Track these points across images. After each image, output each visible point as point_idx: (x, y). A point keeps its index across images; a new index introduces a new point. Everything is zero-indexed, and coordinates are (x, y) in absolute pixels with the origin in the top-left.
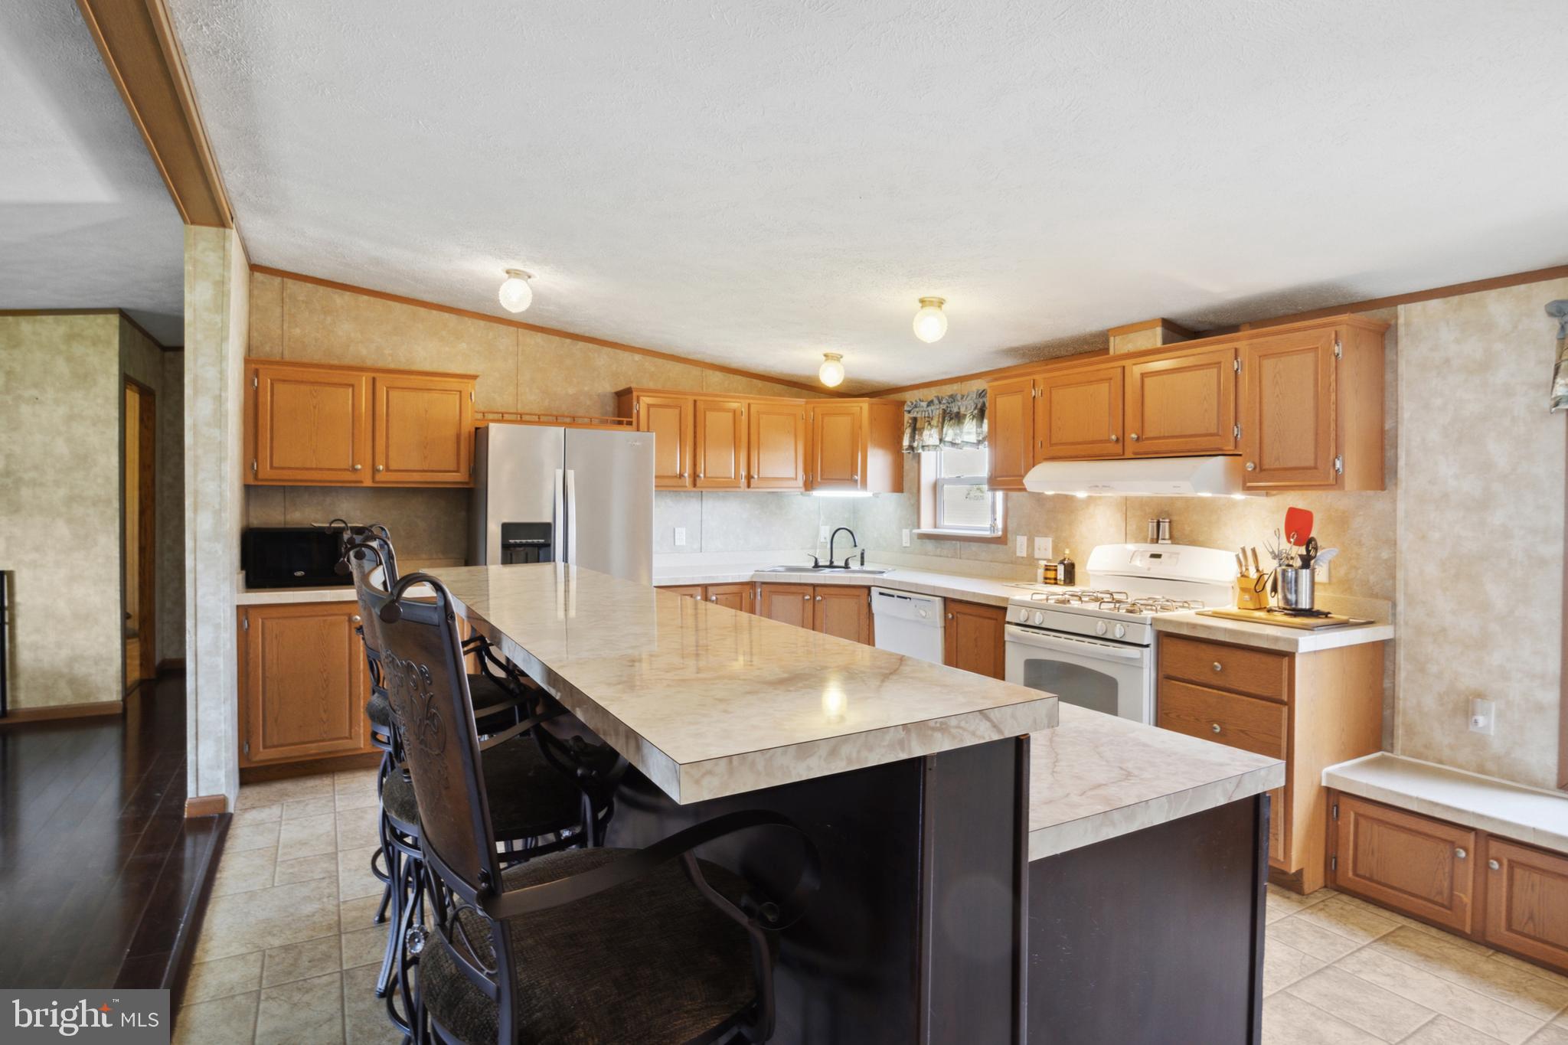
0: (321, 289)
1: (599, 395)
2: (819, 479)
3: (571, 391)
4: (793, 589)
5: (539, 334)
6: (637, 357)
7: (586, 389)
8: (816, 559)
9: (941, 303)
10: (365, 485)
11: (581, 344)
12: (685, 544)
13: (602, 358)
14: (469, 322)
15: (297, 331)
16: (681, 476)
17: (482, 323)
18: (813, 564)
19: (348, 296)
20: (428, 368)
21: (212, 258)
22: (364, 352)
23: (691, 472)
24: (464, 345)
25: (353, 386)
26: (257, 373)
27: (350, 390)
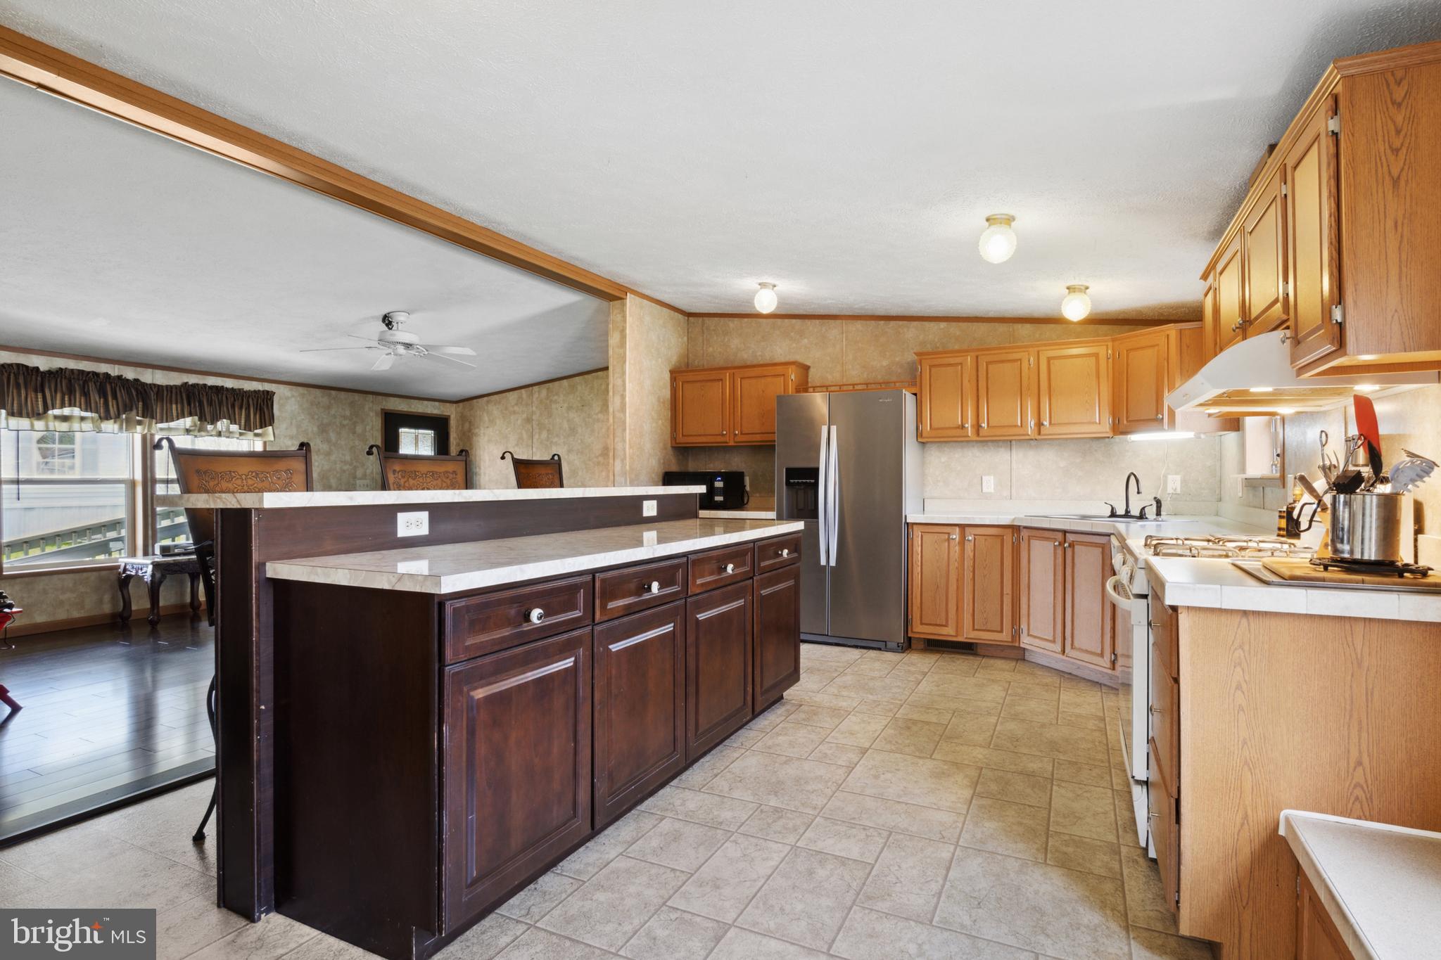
0: (722, 320)
1: (908, 363)
2: (1125, 422)
3: (885, 363)
4: (1047, 534)
5: (859, 322)
6: (943, 325)
7: (897, 359)
8: (1113, 508)
9: (1009, 220)
10: (730, 444)
11: (892, 323)
12: (993, 491)
13: (911, 332)
14: (808, 322)
15: (711, 349)
16: (963, 427)
17: (817, 322)
18: (1110, 514)
19: (736, 321)
20: (783, 360)
21: (619, 318)
22: (745, 356)
23: (975, 422)
24: (806, 340)
25: (722, 380)
26: (675, 380)
27: (721, 383)
